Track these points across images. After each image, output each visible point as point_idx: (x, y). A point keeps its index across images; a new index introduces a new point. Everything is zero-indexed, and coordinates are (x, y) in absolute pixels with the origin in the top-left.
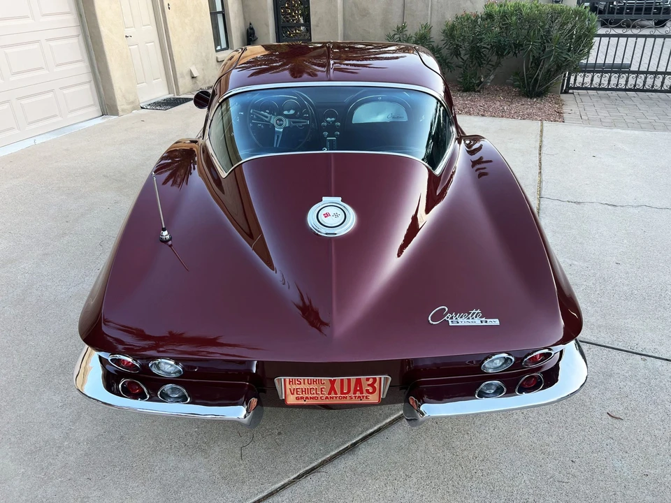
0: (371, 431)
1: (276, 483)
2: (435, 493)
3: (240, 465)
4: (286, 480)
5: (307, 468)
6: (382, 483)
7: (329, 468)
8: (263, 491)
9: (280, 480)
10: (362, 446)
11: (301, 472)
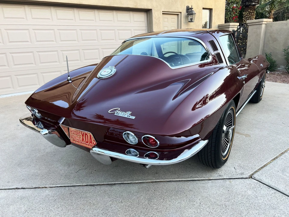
0: (126, 182)
1: (78, 184)
2: (125, 212)
3: (74, 174)
4: (81, 184)
5: (91, 184)
6: (110, 200)
7: (98, 187)
8: (71, 184)
9: (79, 184)
10: (117, 185)
11: (89, 184)
